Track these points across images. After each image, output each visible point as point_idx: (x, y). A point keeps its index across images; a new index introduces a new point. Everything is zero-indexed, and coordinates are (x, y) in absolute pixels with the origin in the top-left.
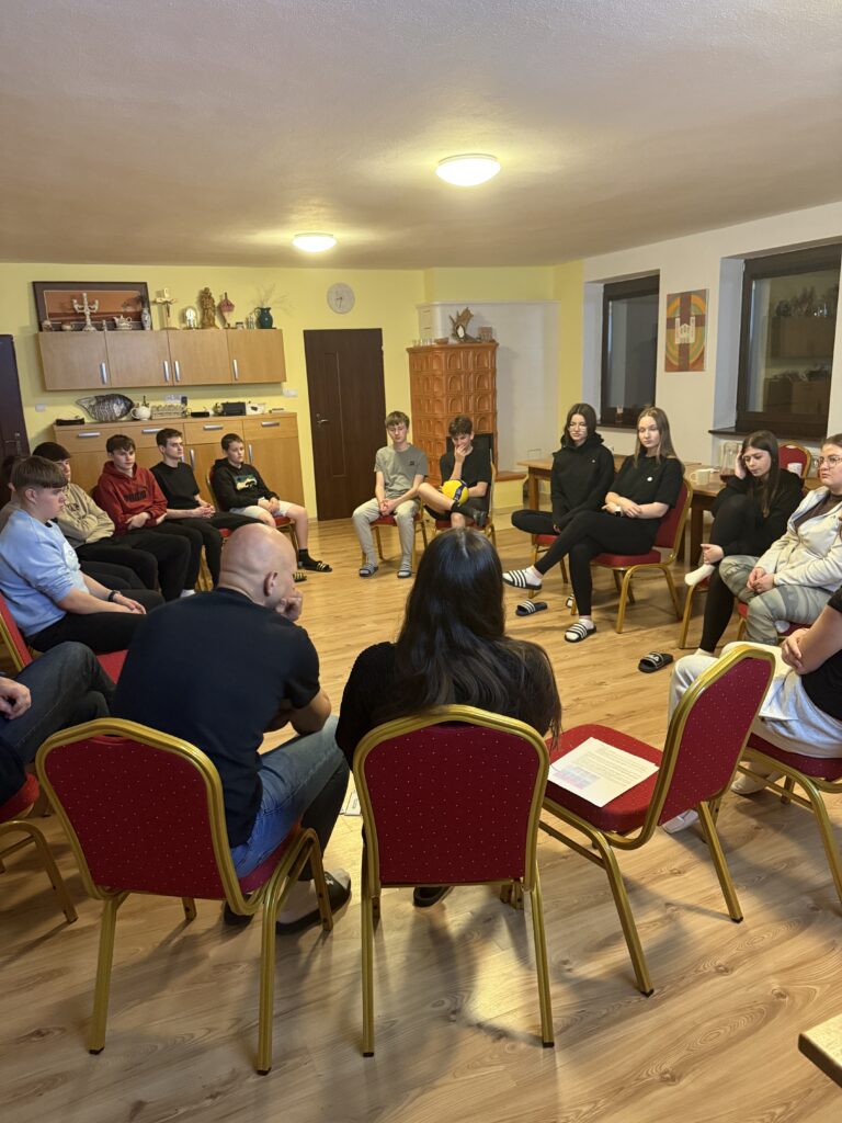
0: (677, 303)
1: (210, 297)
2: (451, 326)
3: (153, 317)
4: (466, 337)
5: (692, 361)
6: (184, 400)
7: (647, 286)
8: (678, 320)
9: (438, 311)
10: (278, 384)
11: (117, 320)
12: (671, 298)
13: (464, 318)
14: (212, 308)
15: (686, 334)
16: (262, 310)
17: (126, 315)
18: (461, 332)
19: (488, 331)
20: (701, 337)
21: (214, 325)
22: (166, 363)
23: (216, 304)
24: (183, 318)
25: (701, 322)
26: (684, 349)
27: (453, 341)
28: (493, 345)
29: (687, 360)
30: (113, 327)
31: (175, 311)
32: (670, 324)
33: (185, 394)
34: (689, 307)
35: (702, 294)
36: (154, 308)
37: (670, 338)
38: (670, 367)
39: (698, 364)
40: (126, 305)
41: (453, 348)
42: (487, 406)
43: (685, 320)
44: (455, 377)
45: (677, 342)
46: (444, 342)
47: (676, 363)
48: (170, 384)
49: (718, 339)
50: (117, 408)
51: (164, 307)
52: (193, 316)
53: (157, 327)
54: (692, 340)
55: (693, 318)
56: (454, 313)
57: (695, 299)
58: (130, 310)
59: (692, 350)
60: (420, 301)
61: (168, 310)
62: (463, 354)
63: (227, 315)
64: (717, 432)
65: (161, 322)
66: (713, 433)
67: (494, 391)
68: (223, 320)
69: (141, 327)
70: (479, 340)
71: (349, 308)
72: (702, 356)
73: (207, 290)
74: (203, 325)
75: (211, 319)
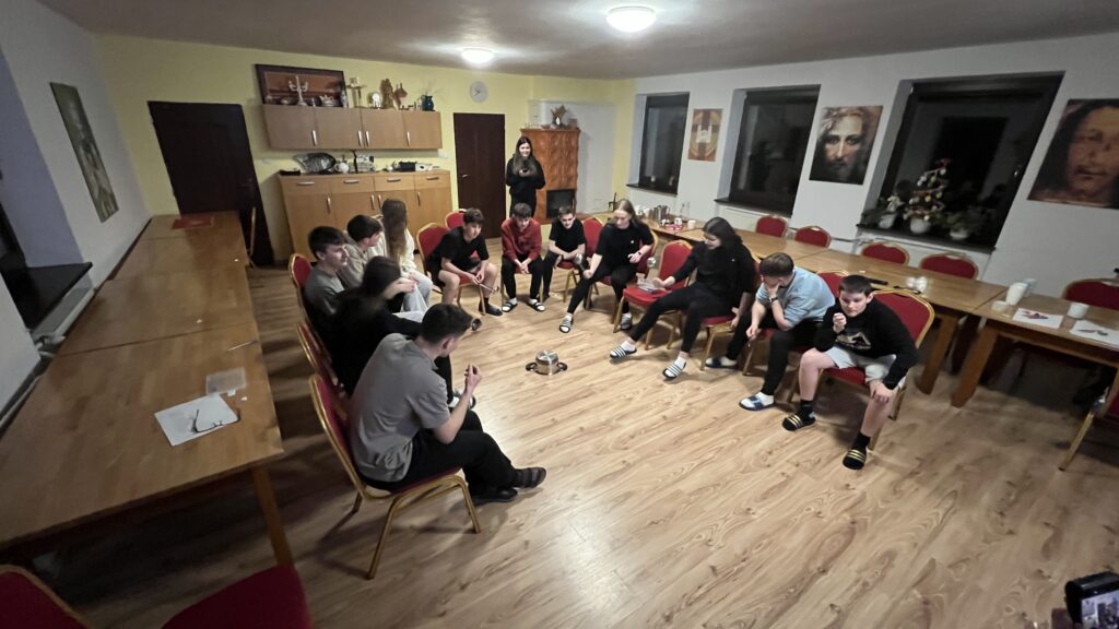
0: (701, 115)
1: (390, 86)
2: (551, 116)
3: (348, 97)
4: (561, 124)
5: (707, 154)
6: (372, 159)
7: (682, 100)
8: (700, 127)
9: (543, 106)
10: (435, 150)
11: (322, 98)
12: (696, 112)
13: (559, 112)
14: (391, 94)
15: (704, 136)
16: (427, 97)
17: (329, 95)
18: (558, 121)
19: (574, 121)
20: (715, 140)
21: (392, 106)
22: (360, 133)
23: (394, 90)
24: (370, 99)
25: (716, 129)
26: (702, 146)
27: (553, 127)
28: (578, 131)
29: (703, 154)
30: (320, 103)
31: (365, 93)
32: (694, 128)
33: (372, 155)
34: (707, 118)
35: (719, 112)
36: (349, 91)
38: (691, 156)
39: (711, 157)
40: (328, 87)
41: (553, 132)
42: (572, 171)
43: (705, 127)
44: (554, 151)
45: (698, 141)
46: (547, 127)
47: (696, 154)
48: (362, 147)
49: (724, 142)
50: (324, 164)
51: (356, 91)
52: (377, 98)
53: (351, 105)
54: (708, 141)
55: (710, 127)
56: (554, 107)
57: (713, 115)
58: (331, 91)
59: (708, 148)
60: (531, 98)
61: (360, 93)
62: (559, 136)
63: (402, 99)
64: (719, 201)
65: (355, 102)
66: (717, 201)
67: (577, 162)
68: (399, 103)
69: (340, 105)
70: (569, 127)
71: (484, 99)
72: (714, 152)
73: (387, 80)
74: (384, 106)
75: (390, 101)
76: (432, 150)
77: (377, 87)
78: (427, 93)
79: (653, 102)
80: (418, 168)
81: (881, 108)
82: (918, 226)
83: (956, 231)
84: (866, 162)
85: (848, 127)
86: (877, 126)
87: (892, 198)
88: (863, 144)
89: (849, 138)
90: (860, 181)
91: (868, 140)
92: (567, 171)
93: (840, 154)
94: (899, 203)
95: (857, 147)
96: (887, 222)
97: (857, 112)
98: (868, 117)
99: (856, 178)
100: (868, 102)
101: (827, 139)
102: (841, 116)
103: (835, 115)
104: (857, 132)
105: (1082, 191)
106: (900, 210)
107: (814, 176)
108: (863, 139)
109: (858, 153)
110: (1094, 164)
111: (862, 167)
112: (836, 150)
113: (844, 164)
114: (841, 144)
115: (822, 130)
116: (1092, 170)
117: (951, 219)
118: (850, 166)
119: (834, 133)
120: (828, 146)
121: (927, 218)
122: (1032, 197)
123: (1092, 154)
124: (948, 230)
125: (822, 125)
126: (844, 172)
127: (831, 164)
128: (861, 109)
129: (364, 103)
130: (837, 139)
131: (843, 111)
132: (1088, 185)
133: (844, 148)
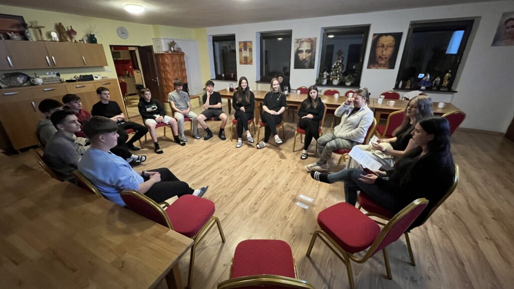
0: (242, 44)
1: (63, 27)
2: (167, 46)
3: (31, 33)
4: (174, 51)
5: (248, 62)
6: (58, 75)
7: (232, 38)
8: (243, 49)
9: (163, 40)
10: (102, 67)
11: (10, 34)
12: (240, 43)
13: (172, 44)
14: (65, 34)
15: (246, 54)
16: (91, 35)
17: (15, 32)
18: (172, 49)
19: (180, 49)
20: (251, 55)
21: (67, 41)
22: (47, 57)
23: (66, 30)
24: (49, 36)
25: (251, 50)
26: (246, 58)
27: (170, 52)
28: (183, 54)
29: (246, 61)
30: (8, 38)
31: (44, 31)
32: (240, 50)
33: (59, 72)
34: (246, 45)
35: (251, 42)
36: (30, 30)
37: (241, 55)
38: (241, 63)
39: (251, 62)
40: (12, 27)
41: (170, 54)
42: (184, 74)
43: (245, 49)
44: (173, 64)
45: (243, 56)
46: (168, 52)
47: (243, 62)
48: (51, 67)
49: (255, 56)
50: (20, 80)
51: (37, 30)
52: (54, 35)
54: (248, 56)
55: (248, 49)
56: (169, 41)
57: (248, 44)
58: (15, 29)
59: (248, 58)
60: (154, 37)
61: (40, 32)
62: (175, 56)
63: (73, 36)
64: (257, 82)
65: (37, 37)
66: (256, 82)
67: (185, 70)
68: (71, 38)
69: (26, 38)
70: (178, 52)
71: (127, 38)
72: (252, 61)
73: (60, 24)
74: (61, 40)
75: (65, 37)
76: (101, 66)
77: (53, 27)
78: (91, 32)
79: (216, 39)
80: (95, 79)
81: (316, 38)
82: (335, 82)
83: (348, 82)
84: (314, 60)
85: (305, 47)
86: (316, 45)
87: (325, 73)
88: (312, 53)
89: (307, 51)
90: (313, 67)
91: (314, 51)
92: (182, 74)
93: (304, 58)
94: (328, 75)
95: (310, 54)
96: (325, 82)
97: (308, 40)
98: (312, 42)
99: (311, 66)
100: (312, 37)
101: (298, 52)
102: (302, 42)
103: (300, 42)
104: (309, 48)
105: (381, 64)
106: (328, 77)
107: (296, 67)
108: (311, 51)
109: (311, 56)
110: (383, 55)
111: (313, 62)
112: (303, 56)
113: (306, 61)
114: (304, 53)
115: (296, 48)
116: (384, 57)
117: (346, 78)
118: (309, 62)
119: (300, 49)
120: (299, 54)
121: (338, 79)
122: (368, 67)
123: (382, 52)
124: (345, 82)
125: (295, 46)
126: (307, 64)
127: (302, 62)
128: (309, 39)
129: (45, 38)
130: (302, 51)
131: (303, 40)
132: (383, 62)
133: (305, 55)
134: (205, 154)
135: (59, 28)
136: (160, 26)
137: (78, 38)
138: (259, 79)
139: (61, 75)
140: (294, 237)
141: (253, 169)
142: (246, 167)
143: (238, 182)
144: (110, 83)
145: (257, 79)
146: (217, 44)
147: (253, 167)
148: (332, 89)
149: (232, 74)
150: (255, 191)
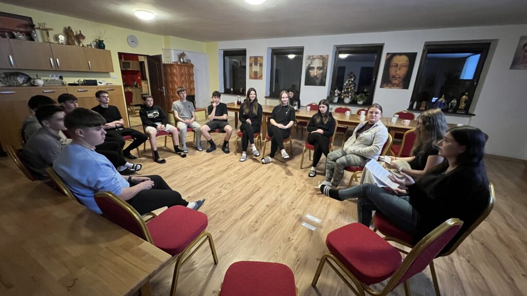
0: (253, 59)
1: (71, 31)
2: (177, 57)
3: (38, 34)
4: (184, 62)
5: (258, 76)
6: (61, 78)
9: (172, 52)
12: (251, 58)
13: (182, 55)
14: (73, 37)
15: (256, 68)
16: (100, 41)
18: (182, 60)
19: (190, 61)
20: (261, 70)
21: (75, 44)
22: (51, 59)
23: (75, 34)
24: (57, 38)
25: (261, 65)
26: (256, 73)
27: (179, 63)
29: (256, 76)
30: (13, 37)
32: (251, 65)
33: (62, 75)
34: (256, 60)
35: (262, 57)
36: (38, 31)
37: (251, 69)
38: (251, 78)
39: (261, 77)
41: (179, 65)
42: (192, 86)
43: (256, 64)
44: (182, 75)
45: (253, 71)
46: (177, 63)
47: (253, 77)
48: (55, 69)
49: (266, 71)
50: (20, 80)
51: (45, 32)
52: (62, 38)
53: (40, 40)
54: (258, 71)
55: (258, 64)
57: (259, 58)
58: (22, 29)
59: (258, 74)
61: (48, 34)
62: (183, 67)
63: (81, 40)
66: (265, 97)
67: (194, 81)
69: (32, 39)
70: (187, 63)
72: (262, 75)
73: (69, 28)
74: (68, 43)
75: (72, 41)
76: (106, 73)
77: (61, 31)
78: (100, 38)
79: (227, 54)
80: (99, 84)
81: (328, 56)
82: (347, 100)
84: (325, 77)
85: (317, 64)
86: (327, 63)
87: (336, 91)
88: (324, 70)
89: (318, 68)
90: (324, 85)
91: (325, 68)
92: (190, 86)
93: (315, 74)
94: (339, 92)
95: (321, 71)
96: (336, 100)
97: (320, 57)
98: (324, 59)
99: (323, 83)
101: (309, 68)
102: (314, 59)
103: (312, 58)
104: (321, 65)
105: (395, 84)
107: (306, 84)
108: (323, 68)
109: (322, 74)
110: (397, 74)
111: (324, 79)
112: (314, 73)
113: (317, 78)
114: (315, 70)
115: (307, 65)
116: (397, 76)
117: (358, 96)
118: (320, 79)
119: (312, 66)
120: (310, 71)
121: (350, 97)
122: (381, 87)
123: (396, 71)
124: (357, 101)
125: (307, 63)
126: (318, 81)
127: (313, 78)
128: (321, 56)
129: (52, 40)
130: (313, 68)
131: (314, 57)
132: (396, 82)
133: (317, 72)
134: (205, 166)
135: (68, 32)
136: (171, 37)
137: (85, 42)
138: (268, 95)
139: (64, 78)
140: (299, 262)
141: (256, 184)
142: (249, 182)
143: (238, 197)
144: (113, 90)
145: (266, 94)
146: (227, 58)
147: (256, 183)
148: (343, 107)
149: (241, 89)
150: (256, 208)
